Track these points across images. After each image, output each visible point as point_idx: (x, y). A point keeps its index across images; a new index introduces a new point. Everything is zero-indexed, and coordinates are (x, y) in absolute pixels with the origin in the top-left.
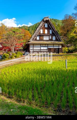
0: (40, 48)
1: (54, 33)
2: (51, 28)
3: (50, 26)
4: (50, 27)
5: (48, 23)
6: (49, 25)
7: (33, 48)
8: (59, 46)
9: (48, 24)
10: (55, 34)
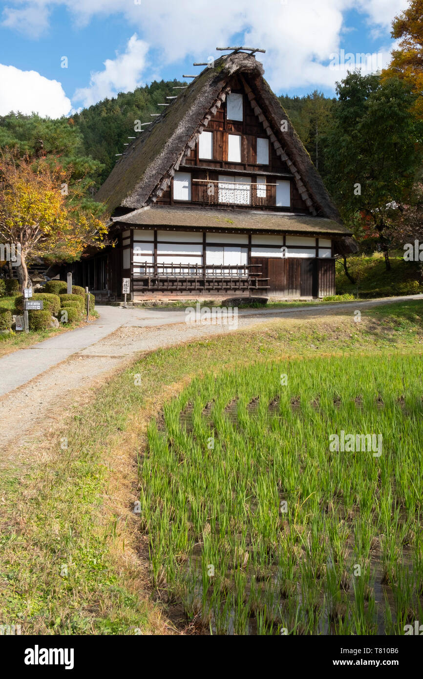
0: (203, 256)
1: (285, 158)
2: (266, 124)
3: (258, 111)
4: (262, 118)
5: (248, 90)
6: (253, 104)
7: (155, 255)
8: (317, 248)
9: (251, 96)
10: (293, 169)
